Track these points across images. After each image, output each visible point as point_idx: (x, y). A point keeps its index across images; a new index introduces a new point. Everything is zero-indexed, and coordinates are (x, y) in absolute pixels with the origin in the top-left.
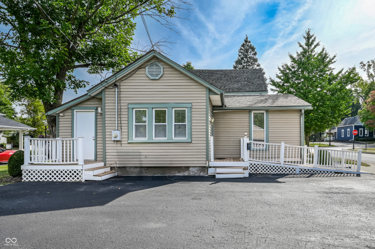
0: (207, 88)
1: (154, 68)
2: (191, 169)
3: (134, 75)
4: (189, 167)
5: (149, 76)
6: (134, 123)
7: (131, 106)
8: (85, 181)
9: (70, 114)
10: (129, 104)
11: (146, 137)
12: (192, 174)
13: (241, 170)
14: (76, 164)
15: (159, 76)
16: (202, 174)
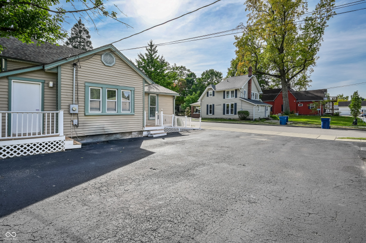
0: (143, 79)
1: (108, 57)
2: (133, 133)
3: (91, 59)
4: (131, 132)
5: (105, 63)
6: (90, 99)
7: (87, 84)
8: (66, 150)
9: (7, 84)
10: (86, 82)
11: (100, 110)
12: (133, 137)
13: (163, 131)
14: (58, 136)
15: (112, 64)
16: (140, 136)
